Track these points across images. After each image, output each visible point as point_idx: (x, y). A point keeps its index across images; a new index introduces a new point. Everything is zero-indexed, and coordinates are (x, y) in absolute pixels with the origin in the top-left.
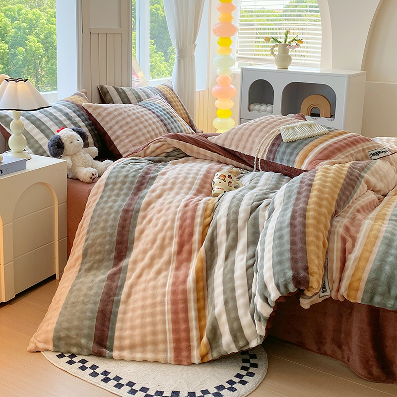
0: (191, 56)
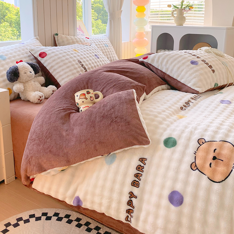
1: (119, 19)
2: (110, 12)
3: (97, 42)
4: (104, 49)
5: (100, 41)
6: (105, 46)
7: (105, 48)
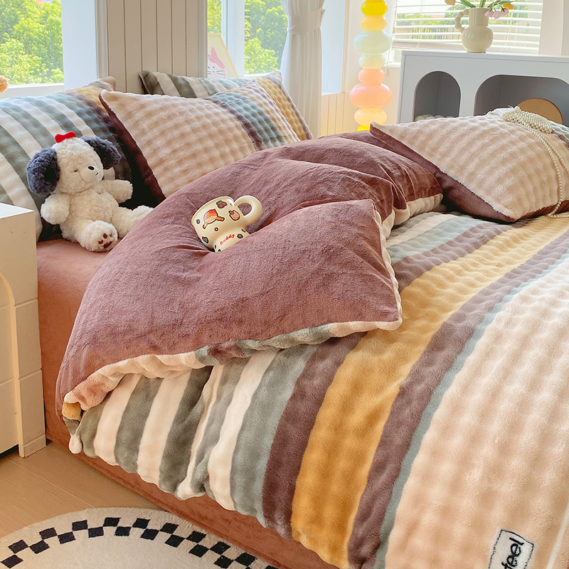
0: (315, 31)
1: (317, 33)
2: (292, 15)
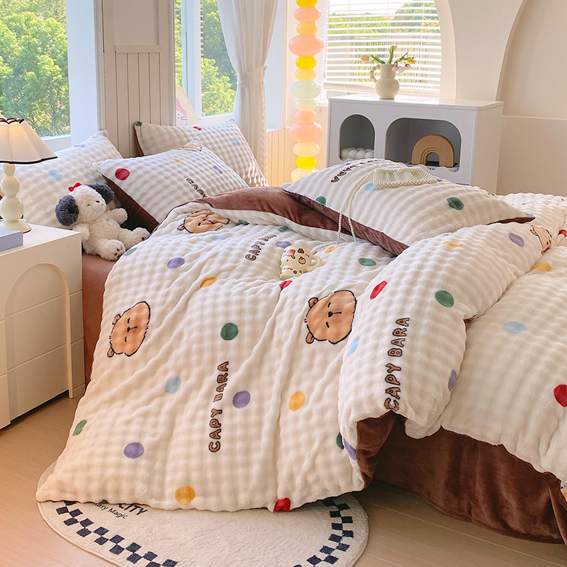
1: (260, 84)
2: (241, 72)
3: (217, 137)
4: (232, 151)
5: (223, 133)
6: (234, 144)
7: (234, 148)
